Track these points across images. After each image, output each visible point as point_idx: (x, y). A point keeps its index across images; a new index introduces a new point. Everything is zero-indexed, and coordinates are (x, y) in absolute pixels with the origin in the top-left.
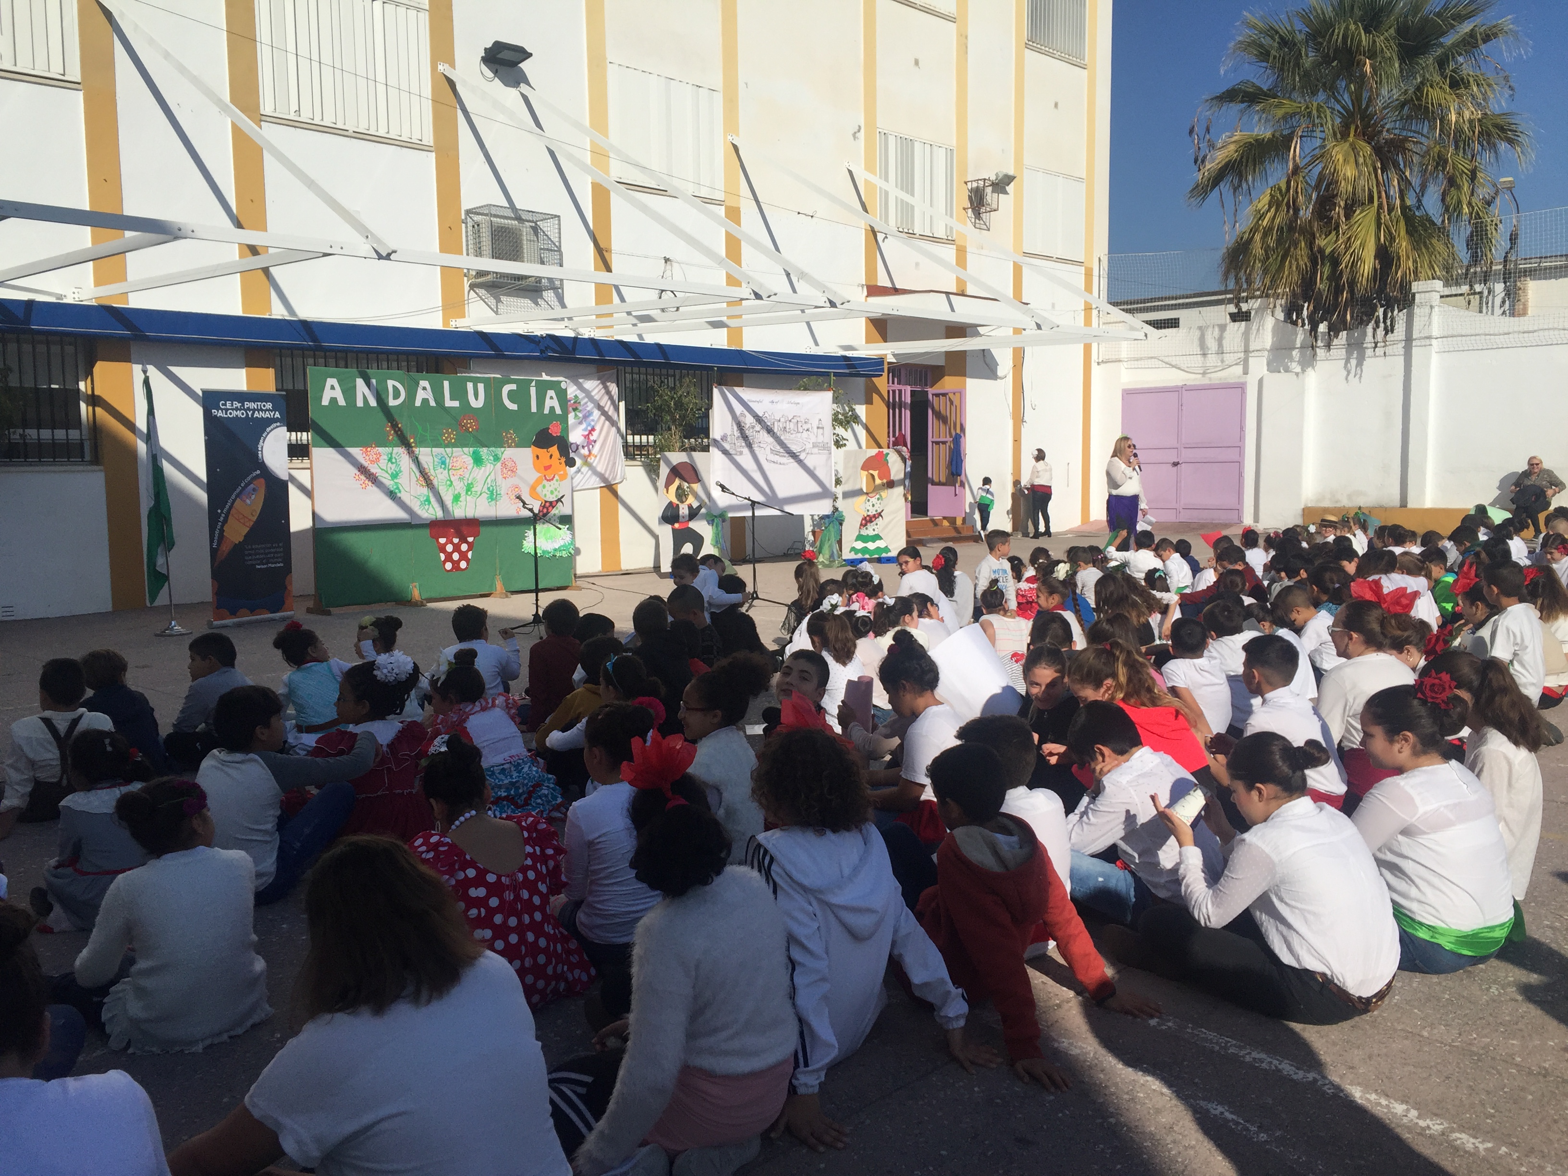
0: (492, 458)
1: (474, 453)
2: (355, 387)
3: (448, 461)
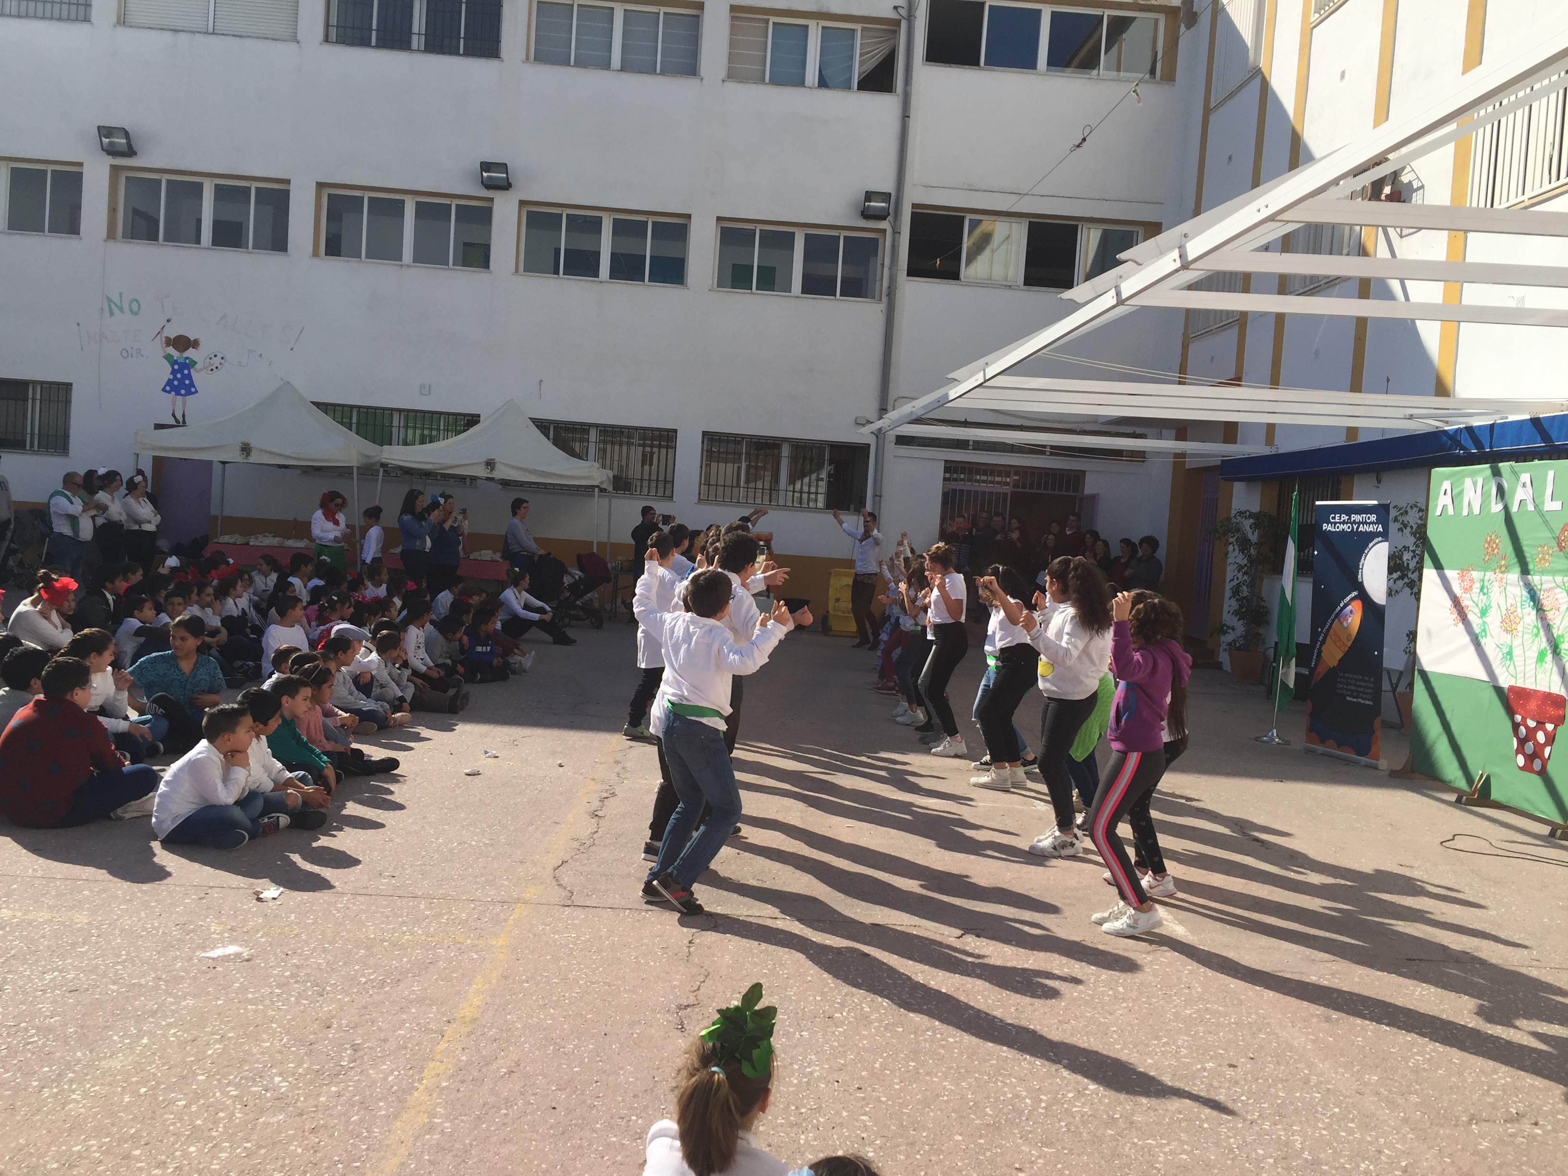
2: (1463, 490)
3: (1537, 595)
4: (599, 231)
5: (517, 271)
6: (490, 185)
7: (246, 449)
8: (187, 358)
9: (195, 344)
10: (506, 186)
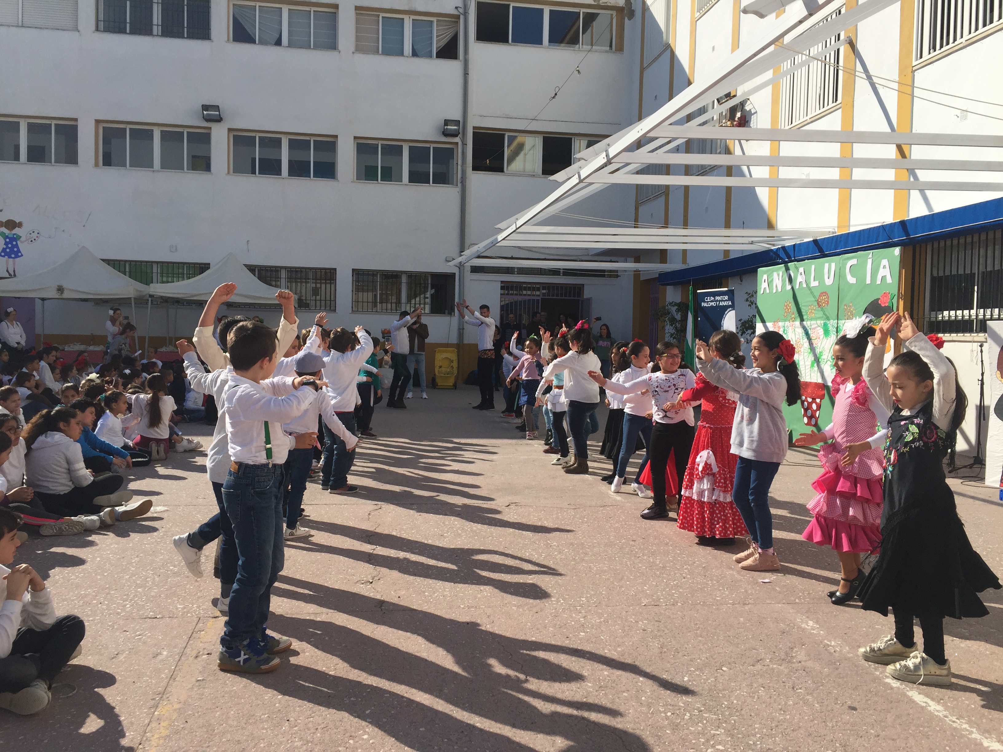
0: (835, 329)
1: (824, 325)
3: (809, 332)
4: (280, 147)
5: (229, 172)
6: (208, 119)
7: (60, 289)
8: (14, 234)
9: (20, 225)
10: (219, 119)
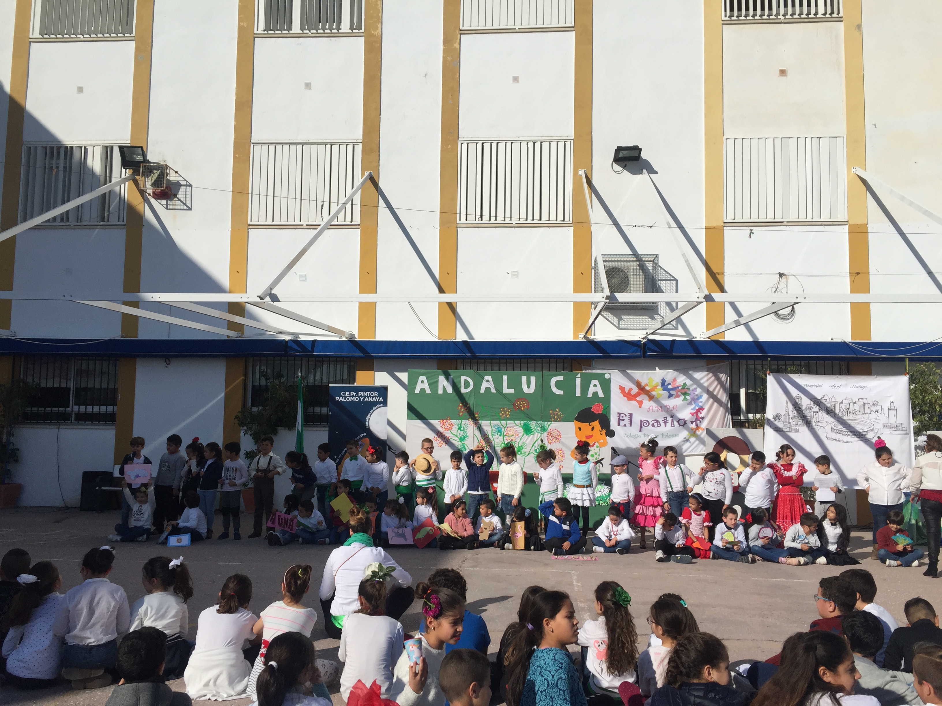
0: (539, 428)
1: (524, 425)
2: (438, 381)
3: (503, 430)
